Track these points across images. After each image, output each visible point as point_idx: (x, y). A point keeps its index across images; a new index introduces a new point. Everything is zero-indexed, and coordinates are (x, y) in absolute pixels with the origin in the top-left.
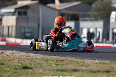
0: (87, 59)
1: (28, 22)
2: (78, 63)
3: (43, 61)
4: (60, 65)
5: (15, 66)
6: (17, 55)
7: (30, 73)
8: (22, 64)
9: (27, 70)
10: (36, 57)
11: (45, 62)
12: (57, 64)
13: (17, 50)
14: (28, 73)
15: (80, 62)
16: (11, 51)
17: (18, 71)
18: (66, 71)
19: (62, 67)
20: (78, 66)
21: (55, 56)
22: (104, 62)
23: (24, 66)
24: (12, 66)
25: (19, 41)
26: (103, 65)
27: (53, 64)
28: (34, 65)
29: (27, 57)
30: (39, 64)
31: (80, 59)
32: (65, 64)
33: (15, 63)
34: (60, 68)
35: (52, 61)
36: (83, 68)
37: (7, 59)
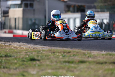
0: (94, 51)
1: (34, 14)
2: (84, 54)
3: (50, 53)
4: (67, 56)
5: (23, 58)
6: (24, 47)
7: (37, 65)
8: (29, 56)
9: (34, 62)
10: (43, 49)
11: (51, 53)
12: (64, 56)
13: (24, 42)
14: (35, 65)
15: (86, 53)
16: (18, 43)
17: (25, 63)
18: (72, 62)
19: (69, 58)
20: (84, 58)
21: (61, 48)
22: (110, 53)
23: (32, 58)
24: (20, 58)
25: (26, 33)
26: (110, 56)
27: (60, 56)
28: (41, 57)
29: (34, 48)
30: (46, 56)
31: (87, 50)
32: (72, 55)
33: (22, 55)
34: (67, 59)
35: (59, 53)
36: (90, 59)
37: (14, 52)
